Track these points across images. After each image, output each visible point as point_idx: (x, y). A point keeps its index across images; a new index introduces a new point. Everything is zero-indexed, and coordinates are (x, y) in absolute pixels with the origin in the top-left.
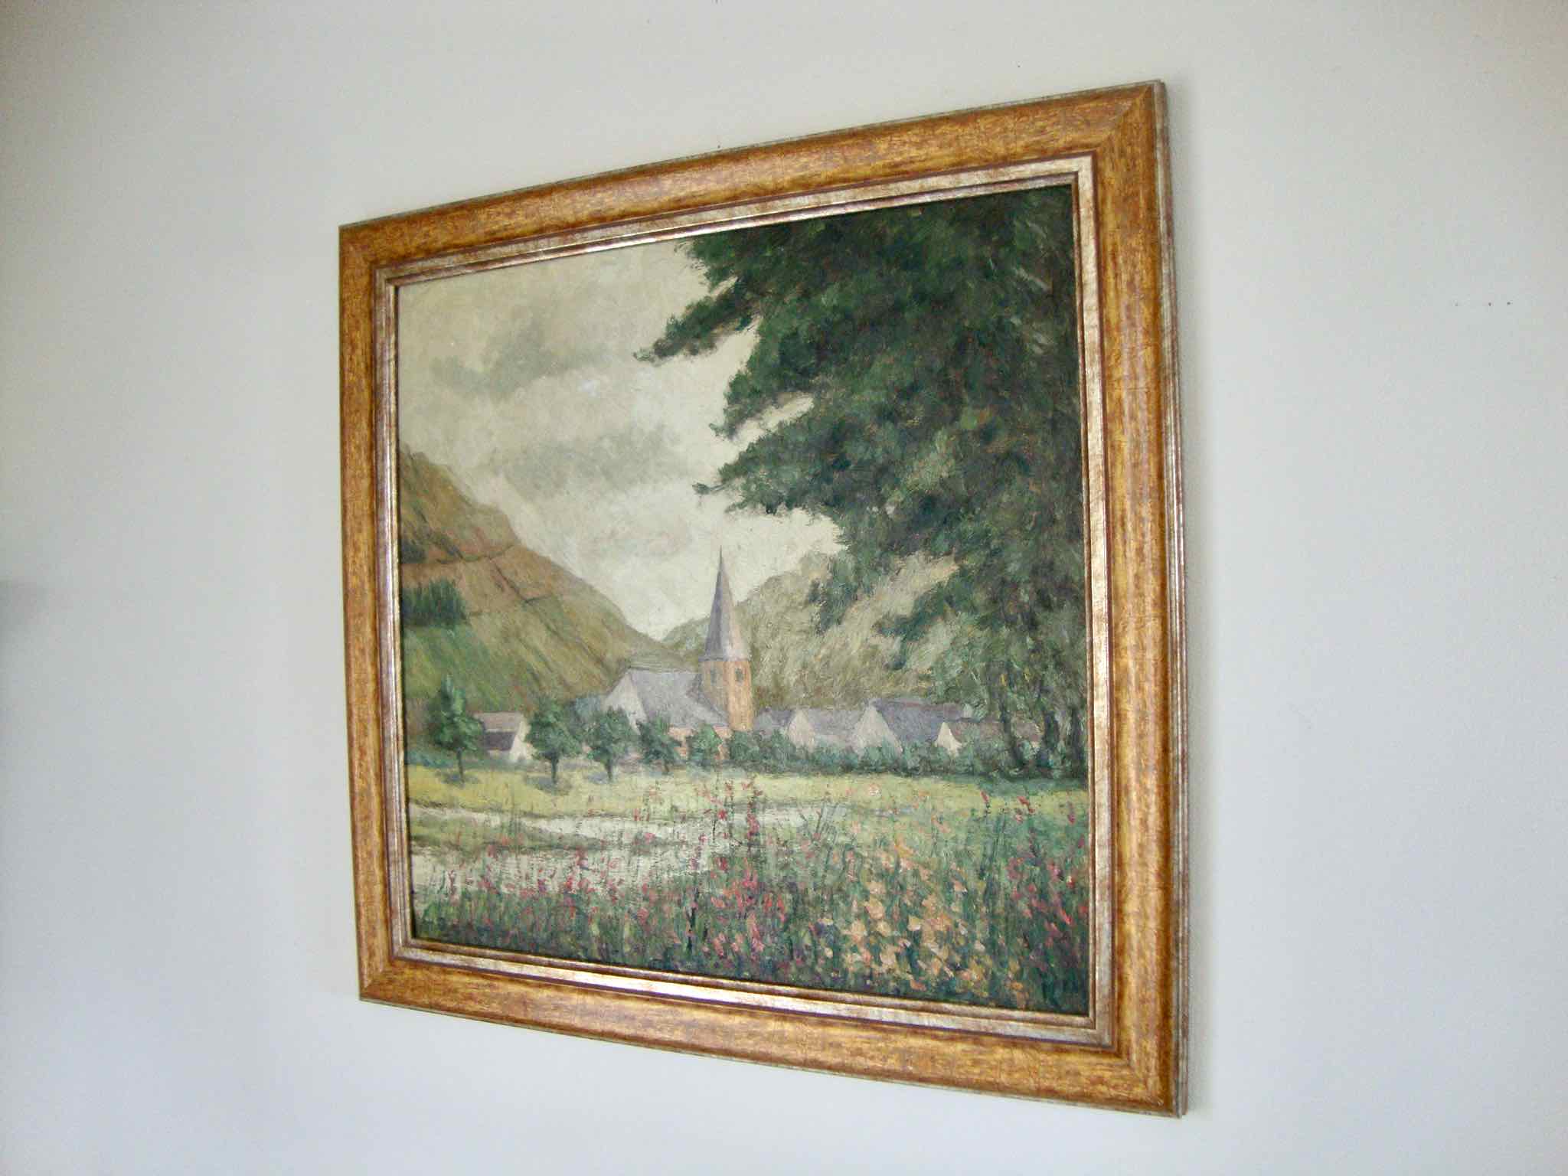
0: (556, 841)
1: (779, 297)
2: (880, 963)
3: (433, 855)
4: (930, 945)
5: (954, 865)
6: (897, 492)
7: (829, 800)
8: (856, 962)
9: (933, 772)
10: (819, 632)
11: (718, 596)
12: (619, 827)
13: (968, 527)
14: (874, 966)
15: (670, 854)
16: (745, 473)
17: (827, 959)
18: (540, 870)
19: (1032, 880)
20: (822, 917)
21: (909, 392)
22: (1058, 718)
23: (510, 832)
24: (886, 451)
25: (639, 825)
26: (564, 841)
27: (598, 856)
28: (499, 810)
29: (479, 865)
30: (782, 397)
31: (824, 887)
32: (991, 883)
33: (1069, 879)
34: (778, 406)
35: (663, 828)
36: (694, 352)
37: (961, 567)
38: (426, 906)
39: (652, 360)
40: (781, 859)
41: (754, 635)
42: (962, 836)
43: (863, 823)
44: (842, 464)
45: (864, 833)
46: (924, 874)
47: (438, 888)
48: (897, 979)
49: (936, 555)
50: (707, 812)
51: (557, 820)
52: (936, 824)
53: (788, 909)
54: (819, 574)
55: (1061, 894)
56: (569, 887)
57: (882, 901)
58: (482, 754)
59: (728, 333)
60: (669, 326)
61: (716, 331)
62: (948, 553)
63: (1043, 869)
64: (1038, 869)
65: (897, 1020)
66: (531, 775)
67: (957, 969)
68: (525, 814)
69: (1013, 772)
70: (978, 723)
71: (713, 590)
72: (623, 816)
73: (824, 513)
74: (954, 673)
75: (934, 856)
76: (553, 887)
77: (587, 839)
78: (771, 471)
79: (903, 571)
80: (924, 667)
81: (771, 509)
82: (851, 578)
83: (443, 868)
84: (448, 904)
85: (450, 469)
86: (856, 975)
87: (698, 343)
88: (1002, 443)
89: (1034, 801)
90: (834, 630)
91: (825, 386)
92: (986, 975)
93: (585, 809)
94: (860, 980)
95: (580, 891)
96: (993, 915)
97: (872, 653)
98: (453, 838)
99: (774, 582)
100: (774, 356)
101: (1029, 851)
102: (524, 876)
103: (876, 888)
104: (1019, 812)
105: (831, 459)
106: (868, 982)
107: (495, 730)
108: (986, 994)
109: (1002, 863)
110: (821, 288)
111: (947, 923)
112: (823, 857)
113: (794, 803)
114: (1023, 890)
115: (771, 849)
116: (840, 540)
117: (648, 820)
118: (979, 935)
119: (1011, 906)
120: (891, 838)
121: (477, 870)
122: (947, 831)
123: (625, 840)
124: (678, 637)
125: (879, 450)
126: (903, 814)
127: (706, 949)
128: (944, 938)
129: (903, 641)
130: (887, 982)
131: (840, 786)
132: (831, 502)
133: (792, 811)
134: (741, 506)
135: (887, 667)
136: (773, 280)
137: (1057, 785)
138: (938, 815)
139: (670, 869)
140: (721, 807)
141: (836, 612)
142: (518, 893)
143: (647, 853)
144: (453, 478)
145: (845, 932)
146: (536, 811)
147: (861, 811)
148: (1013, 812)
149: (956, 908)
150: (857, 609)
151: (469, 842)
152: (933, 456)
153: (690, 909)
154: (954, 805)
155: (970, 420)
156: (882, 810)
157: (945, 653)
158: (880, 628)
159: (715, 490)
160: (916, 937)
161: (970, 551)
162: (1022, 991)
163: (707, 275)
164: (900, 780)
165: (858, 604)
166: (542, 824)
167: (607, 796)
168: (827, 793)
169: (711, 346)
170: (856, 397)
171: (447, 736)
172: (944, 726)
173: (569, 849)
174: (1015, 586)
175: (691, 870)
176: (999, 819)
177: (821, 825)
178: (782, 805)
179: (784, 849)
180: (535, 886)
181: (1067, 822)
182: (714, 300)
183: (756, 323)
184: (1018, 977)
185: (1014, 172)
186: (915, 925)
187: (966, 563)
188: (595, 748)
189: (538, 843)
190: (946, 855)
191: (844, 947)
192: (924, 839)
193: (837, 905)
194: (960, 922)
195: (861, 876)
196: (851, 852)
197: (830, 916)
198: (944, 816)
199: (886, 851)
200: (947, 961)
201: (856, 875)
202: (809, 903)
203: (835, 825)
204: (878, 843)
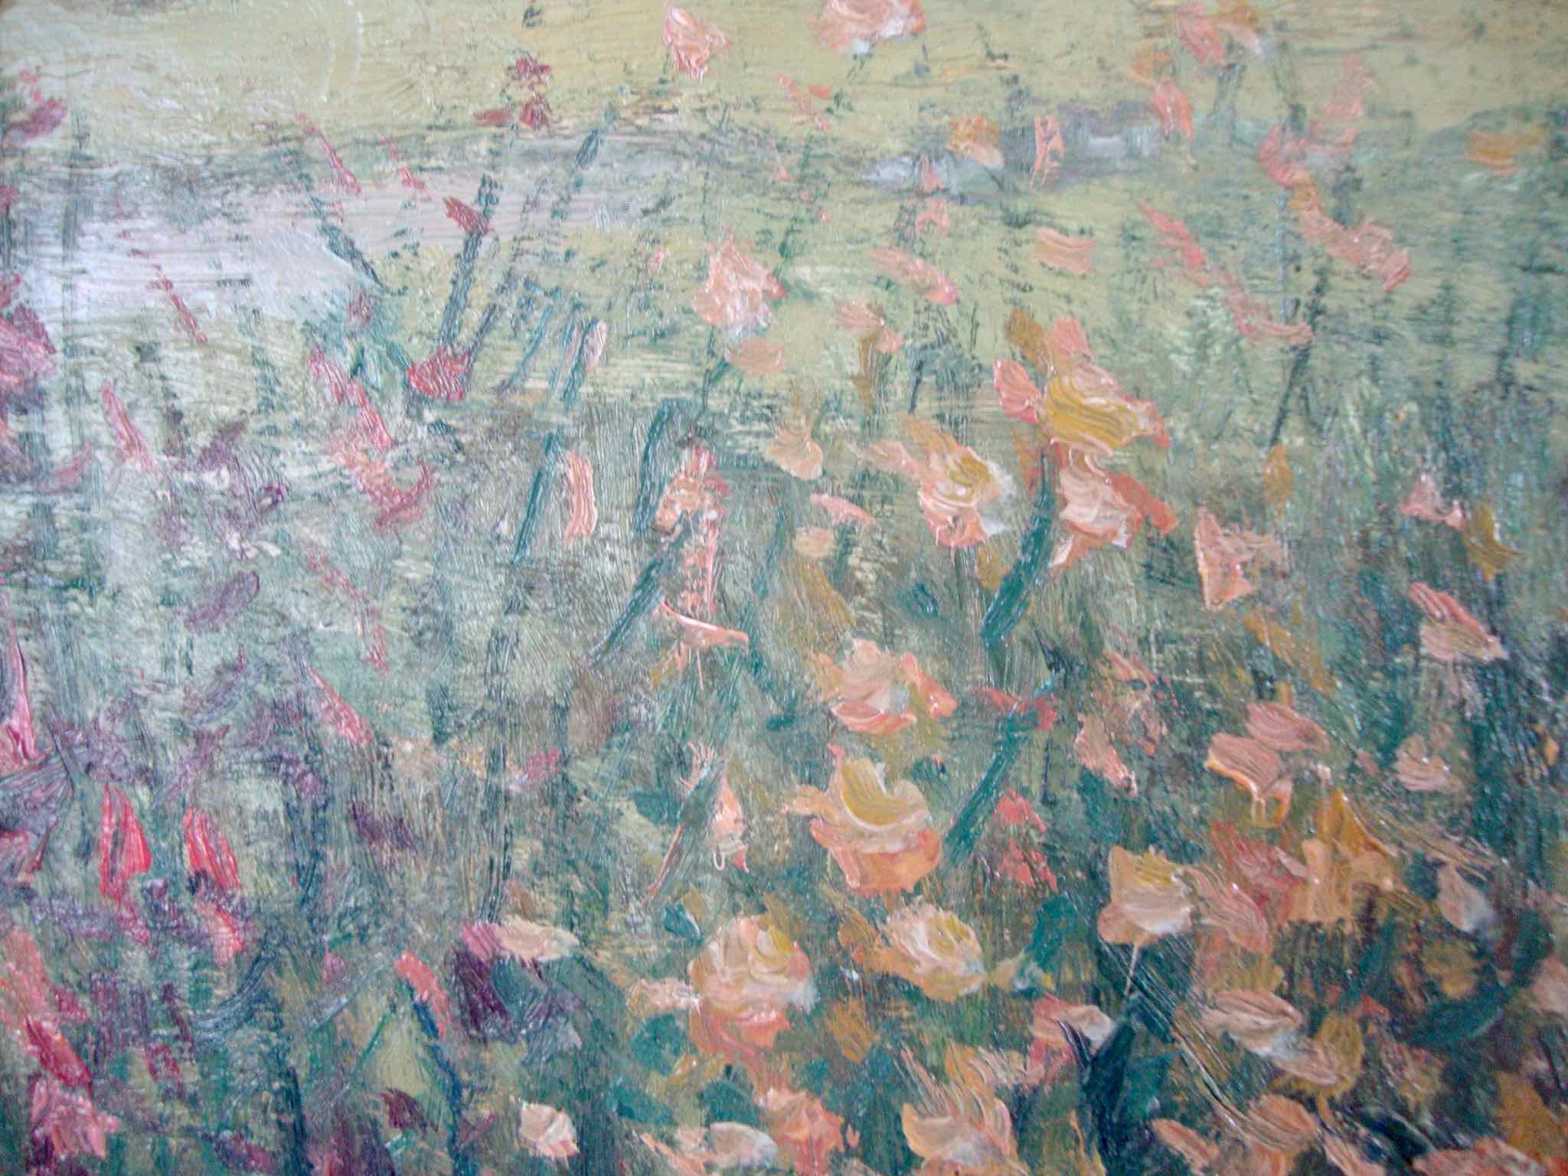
7: (535, 115)
20: (493, 912)
40: (197, 551)
52: (1313, 219)
57: (924, 773)
75: (1294, 439)
138: (1321, 159)
168: (530, 68)
179: (216, 480)
190: (1373, 416)
191: (655, 1086)
192: (1218, 319)
193: (604, 824)
194: (1451, 853)
195: (770, 615)
196: (694, 462)
197: (549, 901)
198: (1364, 162)
199: (956, 427)
200: (1352, 1108)
201: (727, 611)
202: (401, 834)
203: (579, 281)
204: (900, 380)
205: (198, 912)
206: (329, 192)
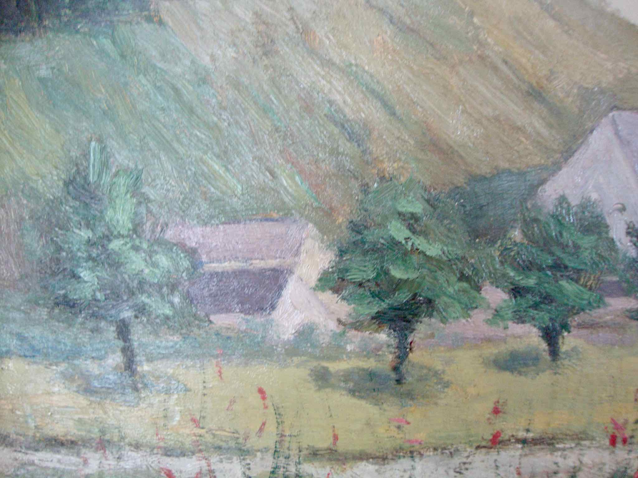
12: (571, 460)
28: (240, 449)
58: (188, 322)
72: (579, 438)
107: (229, 266)
146: (342, 446)
171: (88, 283)
188: (516, 291)
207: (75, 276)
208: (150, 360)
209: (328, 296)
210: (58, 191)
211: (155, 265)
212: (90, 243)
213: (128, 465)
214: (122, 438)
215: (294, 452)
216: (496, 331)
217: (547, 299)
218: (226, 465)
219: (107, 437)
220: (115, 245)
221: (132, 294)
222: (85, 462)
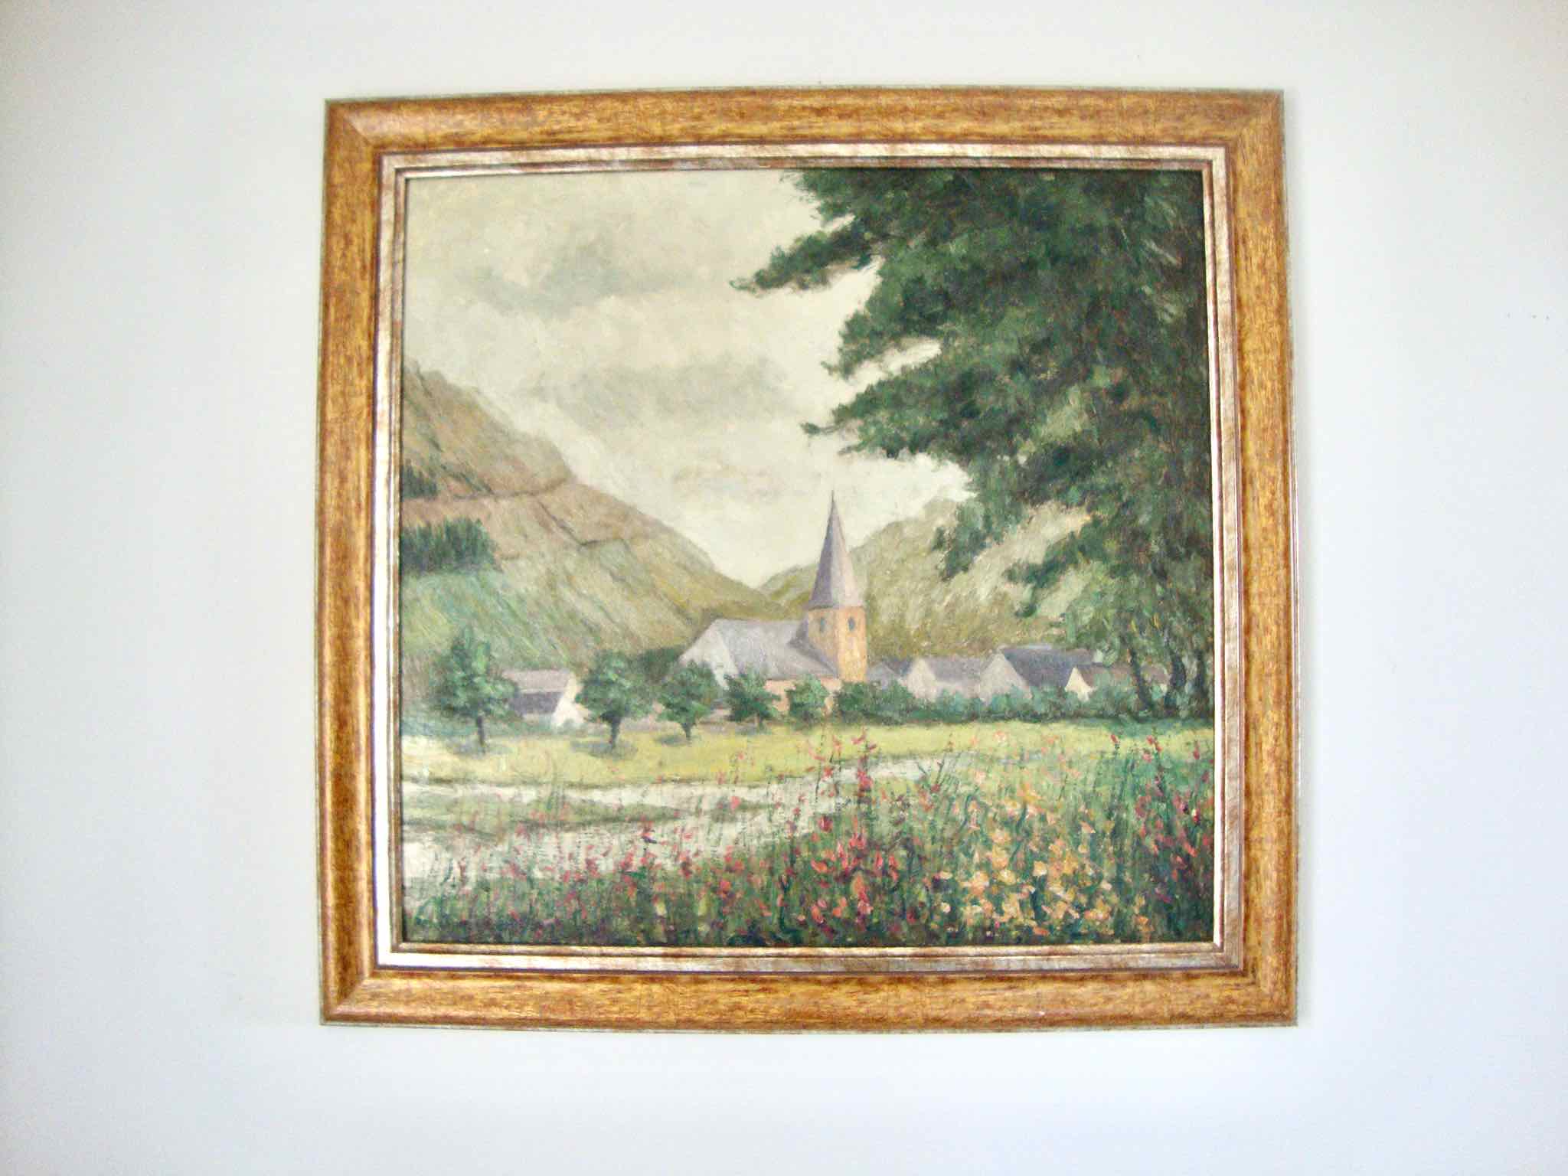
0: (613, 812)
1: (903, 240)
2: (1002, 913)
3: (436, 840)
4: (1056, 888)
5: (1082, 808)
6: (1029, 442)
7: (951, 750)
8: (976, 914)
9: (1064, 716)
10: (944, 580)
11: (828, 540)
13: (1101, 480)
14: (995, 916)
15: (762, 817)
16: (862, 416)
17: (943, 914)
18: (590, 847)
19: (1158, 816)
20: (939, 871)
21: (1041, 346)
22: (1185, 661)
23: (549, 805)
24: (1019, 402)
25: (725, 789)
26: (623, 811)
27: (670, 826)
28: (535, 782)
29: (503, 848)
30: (905, 341)
31: (942, 839)
32: (1119, 821)
33: (1194, 813)
34: (902, 349)
35: (755, 791)
36: (804, 286)
37: (1094, 516)
38: (423, 902)
39: (754, 291)
40: (895, 814)
41: (870, 583)
42: (1091, 778)
43: (988, 772)
44: (971, 413)
45: (989, 782)
46: (1050, 817)
47: (441, 879)
48: (1019, 927)
49: (1068, 506)
50: (809, 770)
51: (615, 791)
52: (1065, 767)
53: (901, 866)
54: (945, 521)
55: (1186, 829)
56: (627, 865)
57: (1007, 849)
58: (512, 718)
59: (843, 272)
60: (773, 257)
61: (829, 267)
62: (1080, 504)
63: (1170, 805)
64: (1165, 805)
65: (1026, 967)
66: (581, 740)
67: (1081, 910)
68: (572, 785)
69: (1141, 714)
70: (1108, 667)
71: (824, 535)
72: (703, 780)
73: (951, 459)
74: (1085, 619)
75: (1062, 799)
76: (606, 866)
77: (654, 808)
78: (893, 415)
79: (1034, 520)
80: (1054, 615)
81: (892, 453)
82: (980, 525)
83: (448, 855)
84: (457, 898)
85: (478, 392)
86: (976, 928)
87: (808, 278)
88: (1133, 402)
89: (1162, 741)
90: (960, 578)
91: (954, 334)
92: (1111, 913)
93: (654, 776)
94: (979, 934)
95: (644, 868)
96: (1120, 854)
97: (1000, 599)
98: (465, 820)
99: (895, 528)
100: (897, 299)
101: (1157, 789)
102: (567, 856)
103: (1000, 836)
104: (1147, 751)
105: (959, 406)
106: (988, 933)
107: (533, 691)
108: (1112, 932)
109: (1129, 802)
110: (947, 237)
111: (1075, 865)
112: (943, 809)
113: (912, 755)
114: (1150, 826)
115: (884, 805)
116: (969, 486)
117: (735, 782)
118: (1106, 874)
119: (1139, 843)
120: (1017, 786)
121: (501, 854)
122: (1075, 774)
123: (706, 806)
124: (779, 585)
125: (1011, 401)
126: (1030, 760)
127: (802, 918)
128: (1068, 881)
129: (1034, 589)
130: (1009, 930)
131: (964, 735)
132: (959, 448)
133: (910, 763)
134: (858, 448)
135: (1017, 614)
136: (895, 223)
137: (1183, 725)
138: (1067, 759)
139: (761, 834)
140: (827, 764)
141: (963, 559)
142: (557, 877)
143: (733, 820)
144: (480, 401)
145: (966, 884)
146: (586, 781)
147: (988, 760)
148: (1142, 752)
149: (1083, 850)
150: (987, 556)
151: (489, 824)
152: (1067, 409)
153: (784, 877)
154: (1084, 748)
155: (1102, 379)
156: (1008, 757)
157: (1076, 601)
158: (1011, 576)
159: (828, 431)
160: (1041, 883)
161: (1101, 502)
162: (1148, 924)
163: (820, 210)
164: (1029, 726)
165: (985, 553)
166: (596, 795)
167: (683, 760)
168: (950, 743)
169: (824, 281)
170: (987, 348)
171: (462, 699)
172: (1075, 670)
173: (632, 820)
174: (1146, 537)
175: (786, 834)
176: (1127, 762)
177: (942, 776)
178: (897, 758)
179: (899, 803)
180: (582, 866)
181: (1191, 759)
182: (828, 236)
183: (877, 263)
184: (1144, 912)
185: (1153, 152)
186: (1040, 870)
187: (1098, 513)
188: (668, 705)
189: (589, 818)
190: (1075, 798)
191: (963, 900)
192: (1052, 784)
193: (957, 858)
194: (1087, 863)
195: (984, 825)
196: (974, 802)
197: (948, 869)
198: (1074, 760)
199: (1012, 798)
200: (1073, 903)
201: (978, 825)
202: (925, 858)
203: (957, 775)
204: (1004, 791)
205: (890, 871)
206: (919, 760)
207: (455, 695)
208: (491, 736)
209: (579, 706)
210: (448, 652)
211: (496, 689)
212: (464, 678)
213: (477, 792)
214: (475, 778)
215: (561, 785)
216: (659, 725)
217: (684, 710)
218: (528, 792)
219: (468, 777)
220: (476, 680)
221: (484, 703)
222: (456, 791)
